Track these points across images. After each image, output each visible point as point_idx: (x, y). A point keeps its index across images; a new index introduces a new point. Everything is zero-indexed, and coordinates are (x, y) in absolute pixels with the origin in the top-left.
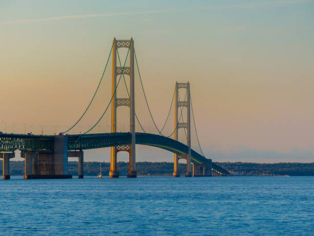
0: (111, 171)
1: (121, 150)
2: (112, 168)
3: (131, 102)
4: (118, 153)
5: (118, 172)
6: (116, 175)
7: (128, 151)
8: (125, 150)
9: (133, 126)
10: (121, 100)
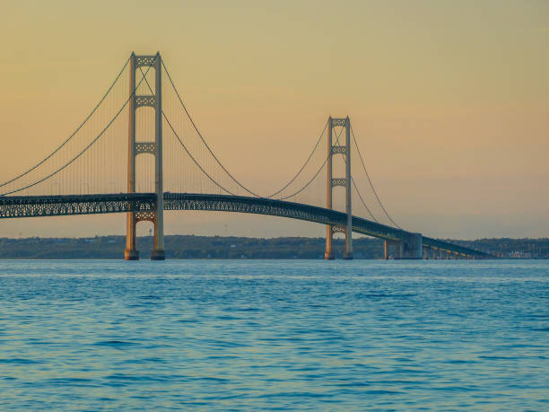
0: (128, 251)
1: (142, 219)
2: (129, 245)
3: (157, 148)
4: (139, 224)
5: (138, 252)
6: (134, 257)
7: (152, 220)
8: (148, 219)
9: (159, 183)
10: (142, 144)
